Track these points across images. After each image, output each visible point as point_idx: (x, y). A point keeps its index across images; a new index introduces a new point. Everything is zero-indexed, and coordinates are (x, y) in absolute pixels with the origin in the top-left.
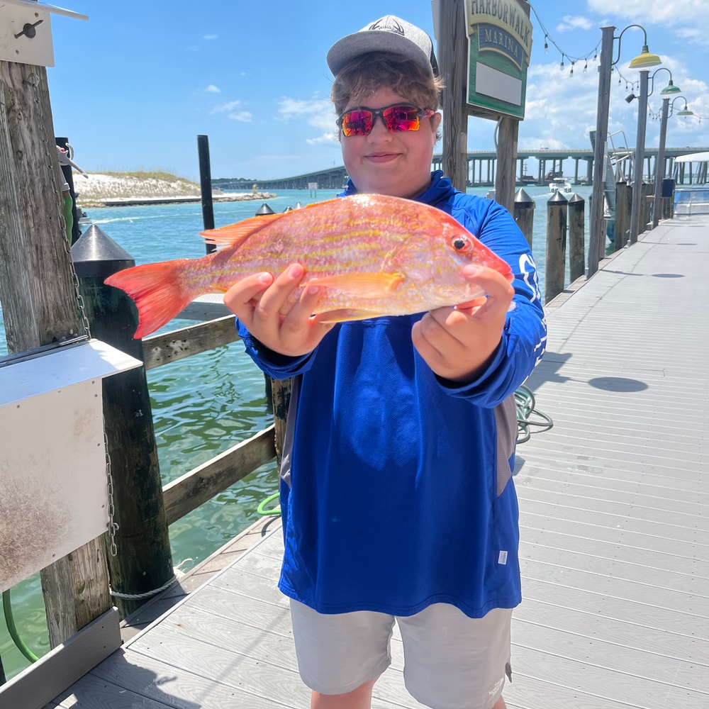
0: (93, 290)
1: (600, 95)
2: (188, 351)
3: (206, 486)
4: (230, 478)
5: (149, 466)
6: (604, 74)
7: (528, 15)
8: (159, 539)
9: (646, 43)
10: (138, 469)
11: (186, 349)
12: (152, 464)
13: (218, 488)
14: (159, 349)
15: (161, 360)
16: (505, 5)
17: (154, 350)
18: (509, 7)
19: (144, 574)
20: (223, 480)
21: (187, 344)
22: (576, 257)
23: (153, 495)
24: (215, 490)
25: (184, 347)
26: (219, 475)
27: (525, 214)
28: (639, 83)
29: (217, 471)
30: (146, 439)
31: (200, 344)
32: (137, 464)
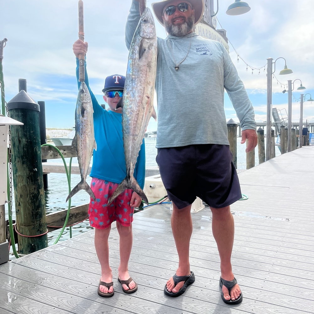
0: (19, 114)
1: (268, 86)
2: (65, 155)
3: (71, 218)
4: (83, 217)
5: (39, 195)
6: (269, 77)
7: (227, 43)
8: (41, 230)
9: (286, 64)
10: (33, 195)
11: (65, 154)
12: (41, 194)
13: (77, 220)
14: (52, 152)
15: (53, 156)
16: (215, 35)
17: (49, 151)
18: (217, 37)
19: (33, 245)
20: (80, 217)
21: (65, 152)
22: (261, 154)
23: (40, 209)
24: (76, 220)
25: (64, 153)
26: (78, 214)
27: (233, 129)
28: (288, 86)
29: (77, 212)
30: (38, 182)
31: (72, 154)
32: (33, 193)
